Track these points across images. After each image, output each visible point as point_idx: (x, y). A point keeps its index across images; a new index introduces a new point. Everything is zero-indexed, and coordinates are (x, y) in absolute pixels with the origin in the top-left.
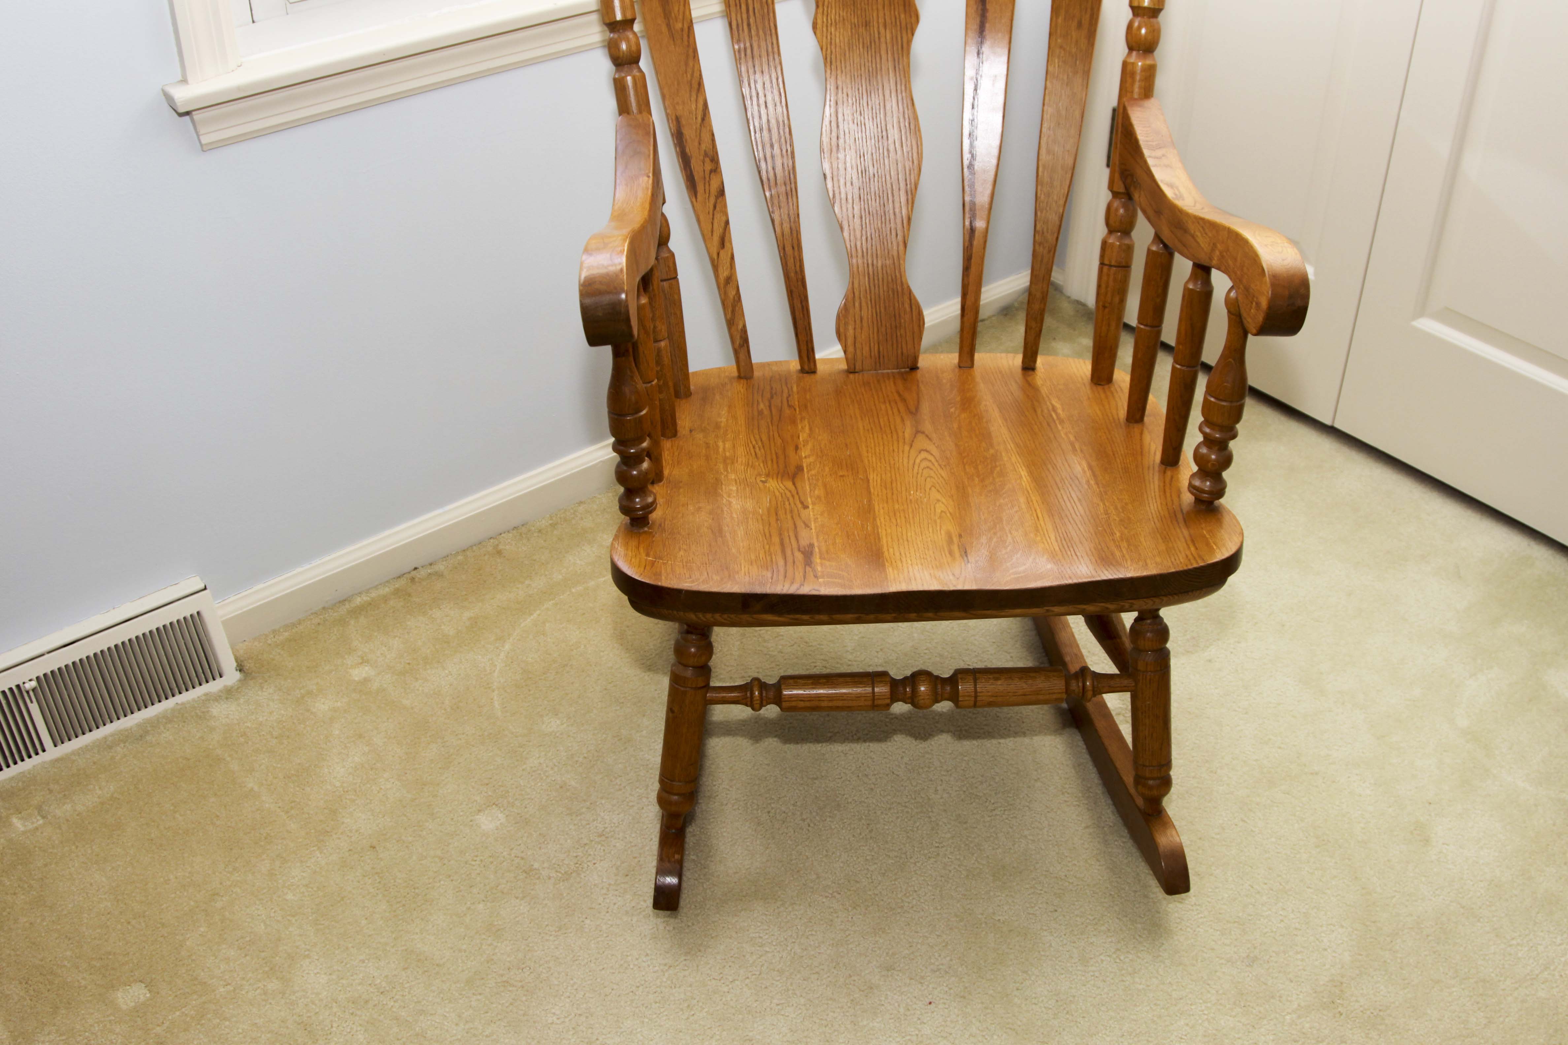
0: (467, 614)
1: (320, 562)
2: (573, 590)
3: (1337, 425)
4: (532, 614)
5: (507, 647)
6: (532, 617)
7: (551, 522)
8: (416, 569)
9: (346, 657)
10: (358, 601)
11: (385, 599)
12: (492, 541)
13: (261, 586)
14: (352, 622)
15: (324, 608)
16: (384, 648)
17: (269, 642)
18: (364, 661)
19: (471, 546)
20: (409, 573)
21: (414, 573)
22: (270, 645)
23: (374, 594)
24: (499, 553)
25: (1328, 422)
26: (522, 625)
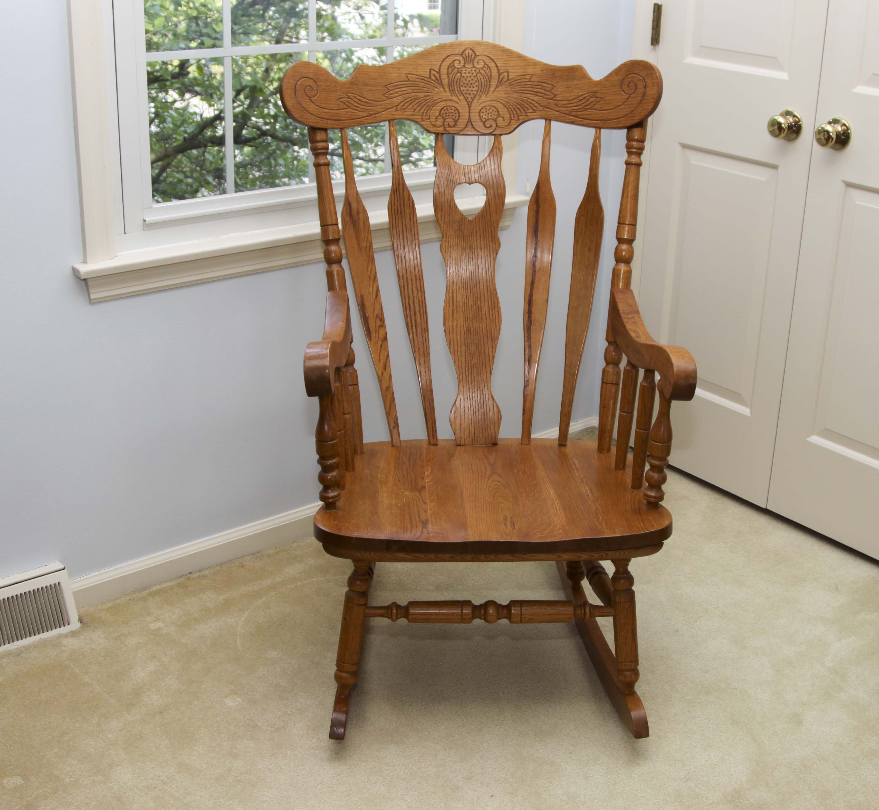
0: (221, 597)
1: (133, 562)
2: (288, 587)
3: (769, 508)
4: (262, 598)
5: (246, 614)
6: (262, 600)
7: (275, 551)
8: (190, 573)
9: (147, 617)
10: (155, 588)
11: (172, 588)
12: (238, 560)
13: (97, 573)
14: (151, 599)
15: (133, 592)
16: (170, 613)
17: (99, 608)
18: (157, 620)
19: (226, 563)
20: (187, 575)
21: (189, 575)
22: (99, 609)
23: (164, 585)
24: (243, 566)
25: (763, 506)
26: (256, 604)
